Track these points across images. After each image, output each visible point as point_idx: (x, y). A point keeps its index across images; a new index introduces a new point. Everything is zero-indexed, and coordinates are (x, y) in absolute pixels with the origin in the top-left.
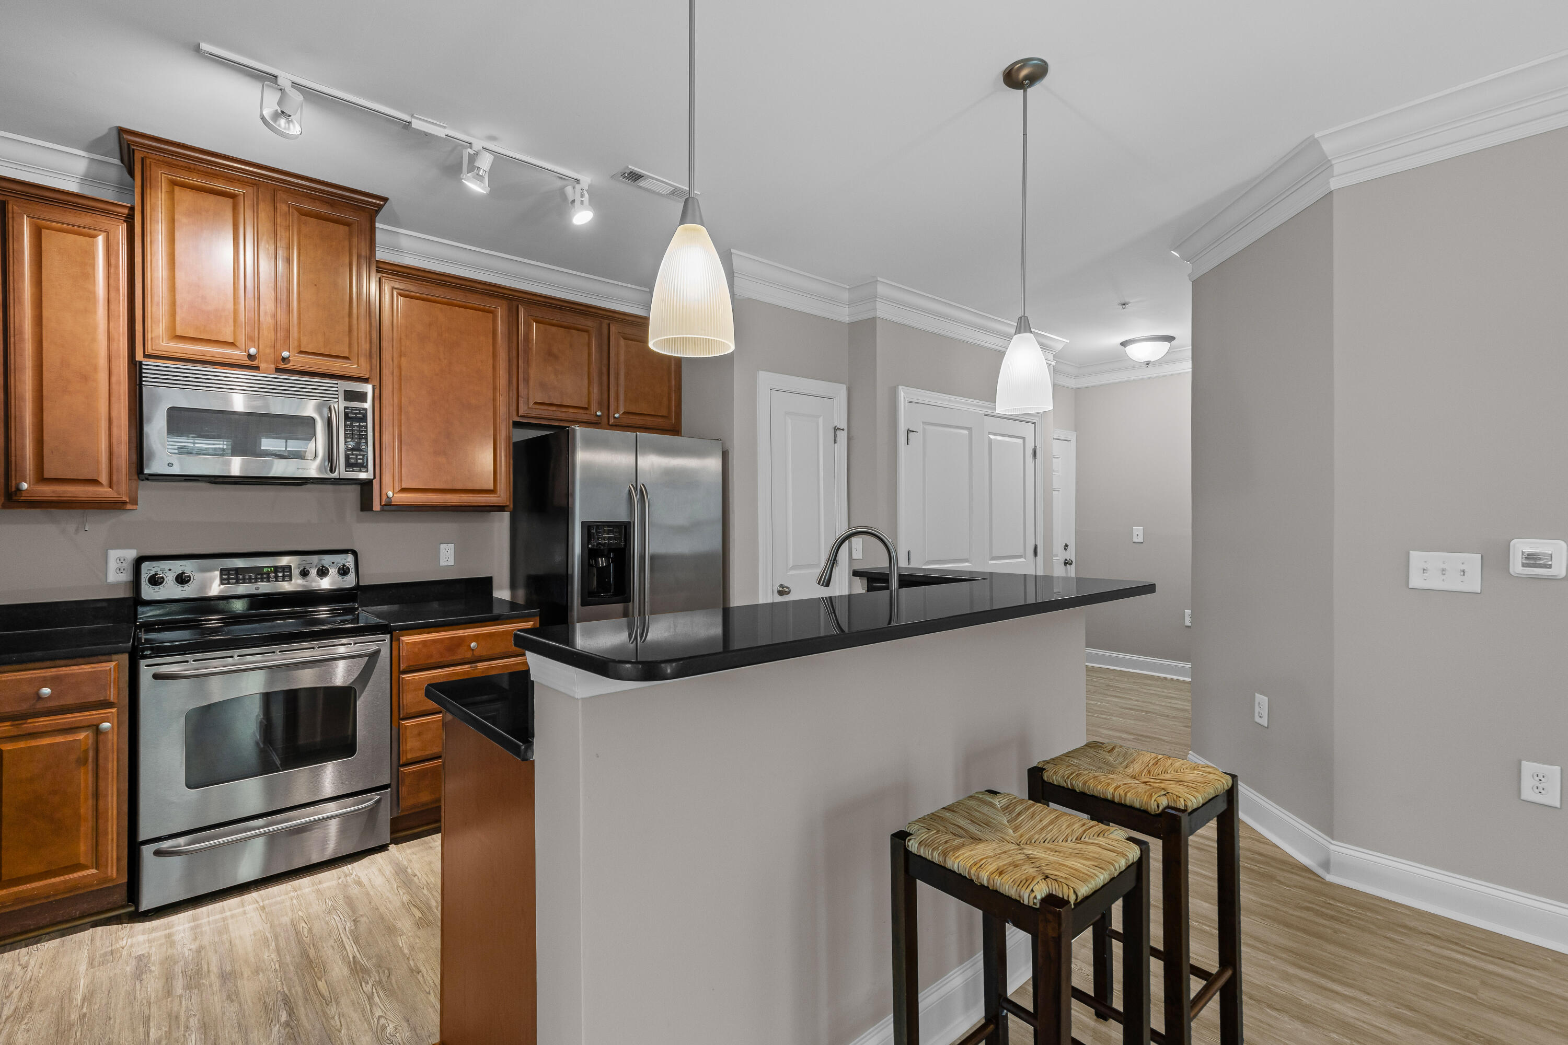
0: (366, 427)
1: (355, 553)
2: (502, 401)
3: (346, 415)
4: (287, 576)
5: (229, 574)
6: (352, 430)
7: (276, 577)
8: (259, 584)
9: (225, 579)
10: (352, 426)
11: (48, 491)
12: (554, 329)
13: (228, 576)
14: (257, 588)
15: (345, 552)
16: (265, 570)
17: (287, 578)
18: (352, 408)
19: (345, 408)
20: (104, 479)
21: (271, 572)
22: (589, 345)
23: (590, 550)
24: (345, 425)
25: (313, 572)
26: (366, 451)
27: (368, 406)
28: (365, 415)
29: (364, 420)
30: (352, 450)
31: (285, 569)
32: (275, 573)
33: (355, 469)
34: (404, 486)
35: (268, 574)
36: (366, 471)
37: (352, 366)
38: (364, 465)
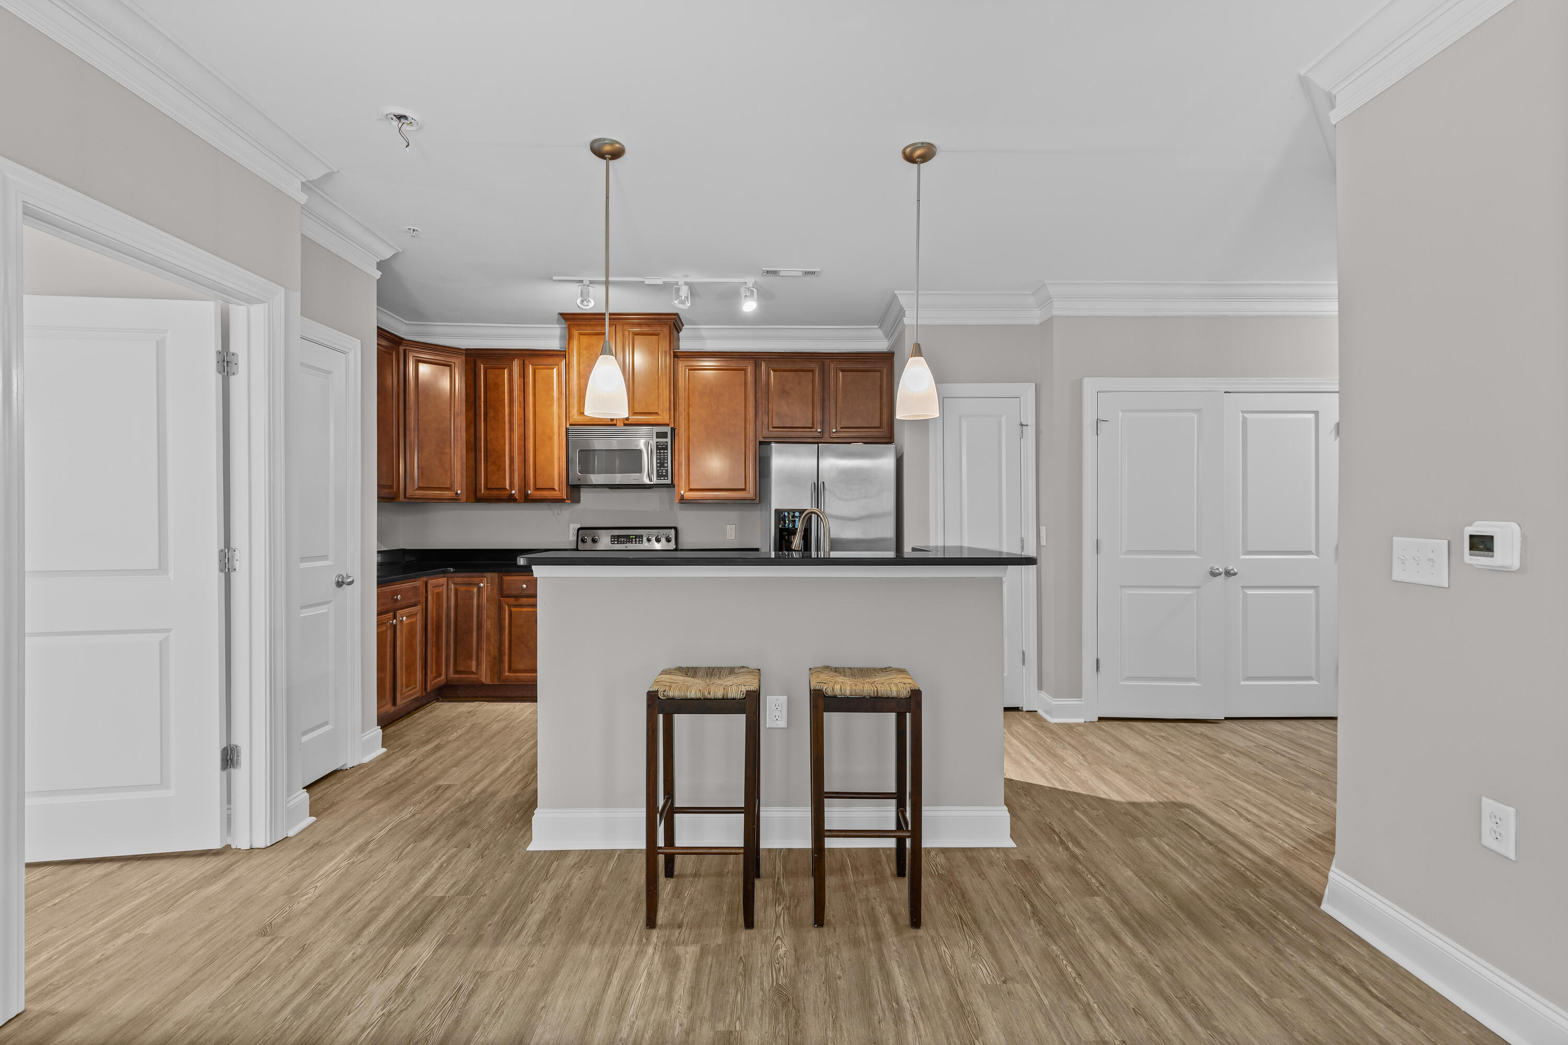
0: (667, 453)
1: (676, 529)
2: (751, 428)
3: (657, 446)
4: (641, 541)
5: (614, 539)
6: (660, 455)
7: (636, 541)
8: (628, 545)
9: (613, 541)
10: (660, 453)
11: (539, 494)
12: (786, 373)
13: (616, 539)
14: (626, 547)
15: (670, 528)
16: (631, 537)
17: (641, 542)
18: (661, 442)
19: (657, 442)
20: (556, 488)
21: (633, 538)
22: (813, 381)
23: (780, 529)
24: (657, 453)
25: (653, 539)
26: (667, 467)
27: (669, 440)
28: (667, 446)
29: (666, 448)
30: (660, 467)
31: (641, 537)
32: (635, 538)
33: (662, 478)
34: (691, 487)
35: (632, 539)
36: (667, 479)
37: (660, 417)
38: (667, 476)
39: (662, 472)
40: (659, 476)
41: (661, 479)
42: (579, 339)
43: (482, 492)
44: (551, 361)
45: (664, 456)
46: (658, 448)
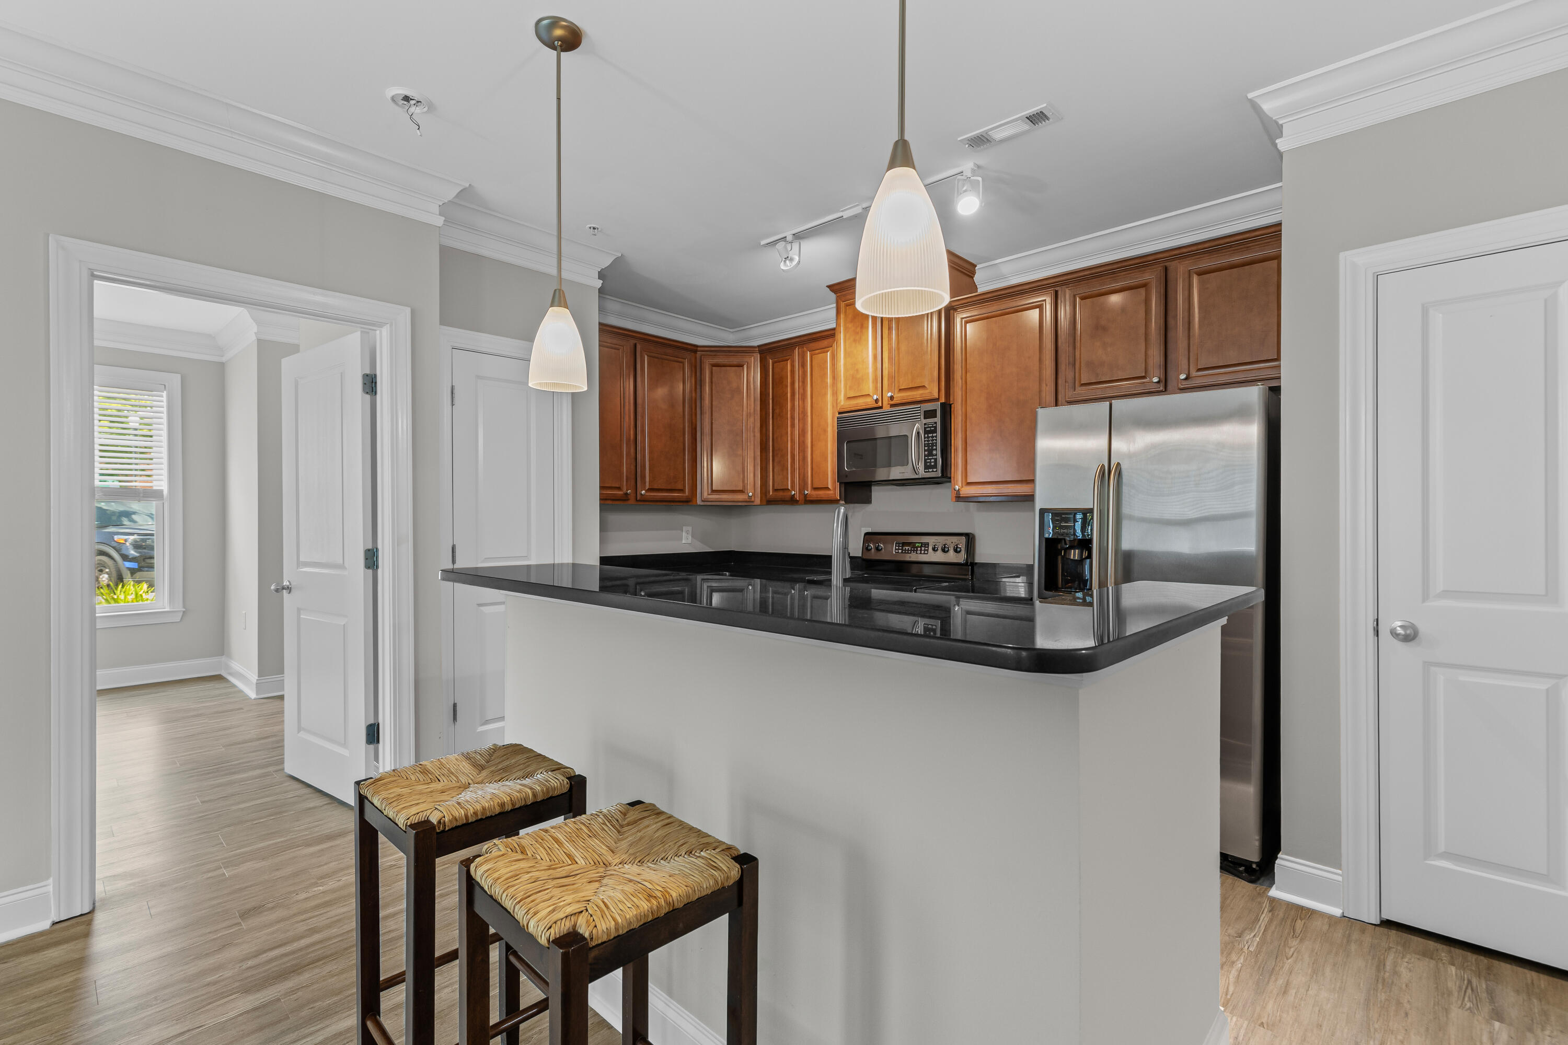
0: (936, 436)
1: (968, 536)
3: (925, 428)
4: (926, 550)
5: (899, 546)
6: (928, 441)
7: (921, 550)
8: (912, 554)
9: (897, 549)
10: (929, 437)
11: (817, 495)
15: (962, 535)
16: (917, 545)
17: (926, 552)
18: (930, 424)
19: (925, 424)
20: (830, 486)
21: (919, 547)
24: (925, 438)
25: (940, 549)
26: (936, 455)
27: (938, 420)
28: (936, 427)
29: (935, 431)
30: (928, 455)
31: (926, 545)
32: (921, 547)
33: (930, 470)
34: (969, 481)
35: (917, 547)
36: (936, 471)
37: (926, 391)
38: (935, 466)
39: (931, 462)
40: (927, 467)
41: (929, 472)
42: (846, 312)
43: (771, 493)
44: (825, 343)
45: (932, 440)
46: (926, 432)
